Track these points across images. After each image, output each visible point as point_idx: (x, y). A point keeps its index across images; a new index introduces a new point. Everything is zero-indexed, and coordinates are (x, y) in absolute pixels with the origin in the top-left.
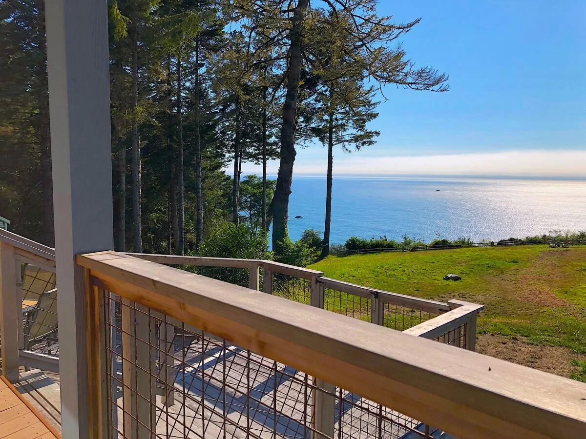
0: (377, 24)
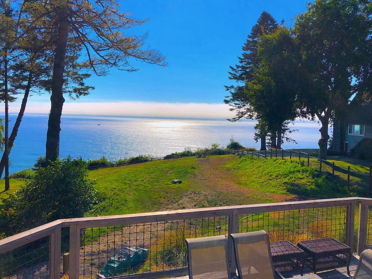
0: (122, 16)
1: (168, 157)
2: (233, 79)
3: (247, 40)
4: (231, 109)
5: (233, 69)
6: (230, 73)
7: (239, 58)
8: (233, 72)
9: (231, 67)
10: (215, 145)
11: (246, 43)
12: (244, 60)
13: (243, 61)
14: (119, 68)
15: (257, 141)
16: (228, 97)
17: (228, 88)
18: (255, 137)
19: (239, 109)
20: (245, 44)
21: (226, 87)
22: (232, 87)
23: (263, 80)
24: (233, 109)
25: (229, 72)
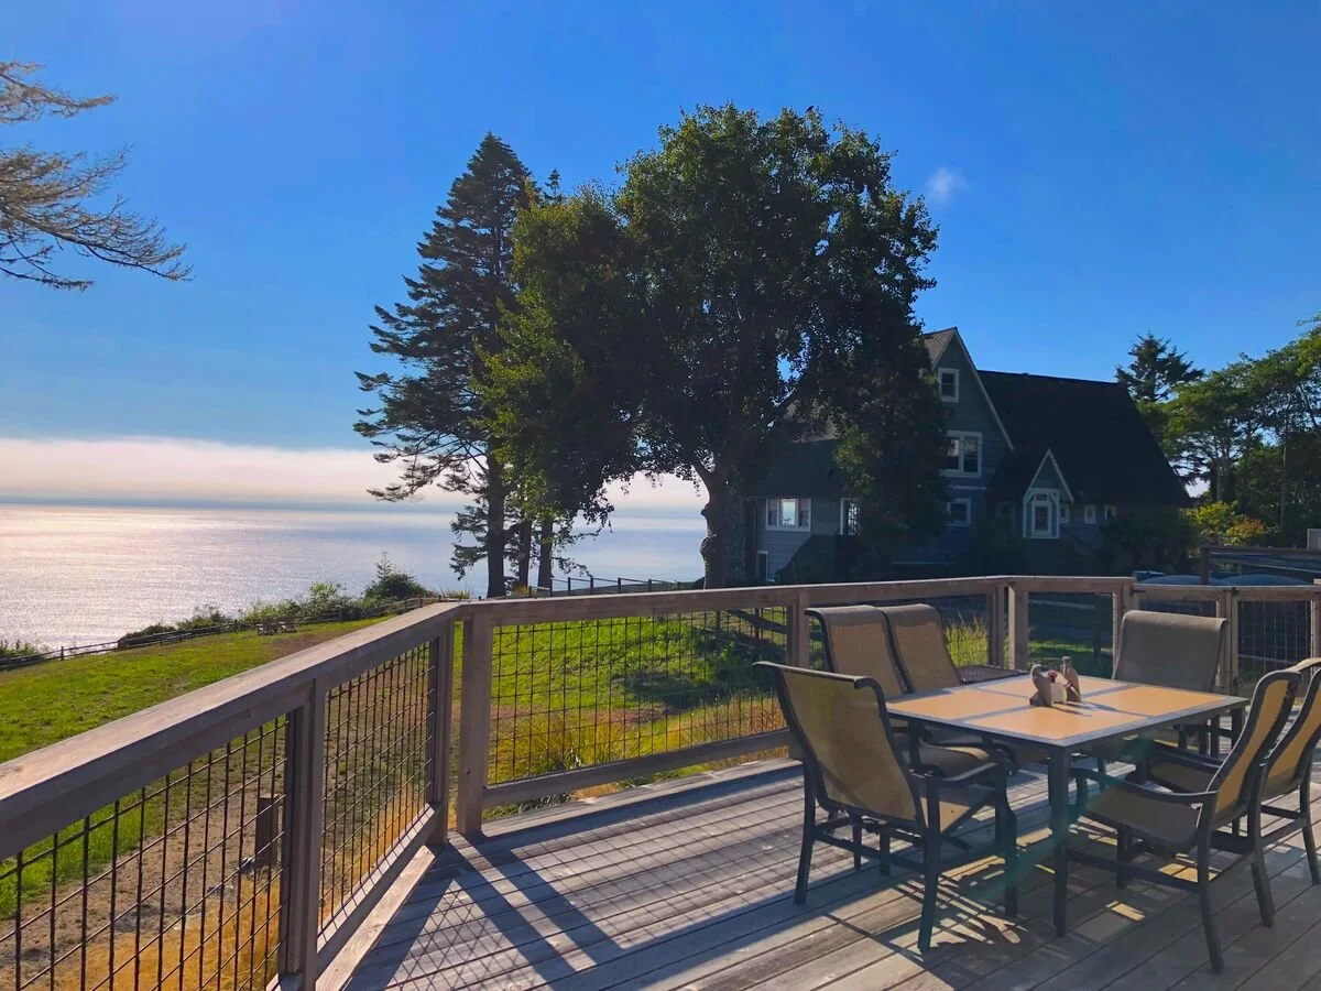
1: (130, 642)
2: (385, 350)
3: (434, 222)
4: (381, 456)
5: (388, 318)
6: (377, 331)
7: (409, 282)
8: (387, 328)
9: (378, 309)
10: (321, 588)
11: (433, 233)
12: (426, 291)
13: (423, 294)
14: (11, 268)
15: (463, 573)
16: (370, 412)
17: (368, 382)
18: (453, 559)
19: (413, 458)
20: (428, 236)
21: (361, 376)
22: (384, 378)
23: (540, 350)
24: (387, 457)
25: (372, 327)
